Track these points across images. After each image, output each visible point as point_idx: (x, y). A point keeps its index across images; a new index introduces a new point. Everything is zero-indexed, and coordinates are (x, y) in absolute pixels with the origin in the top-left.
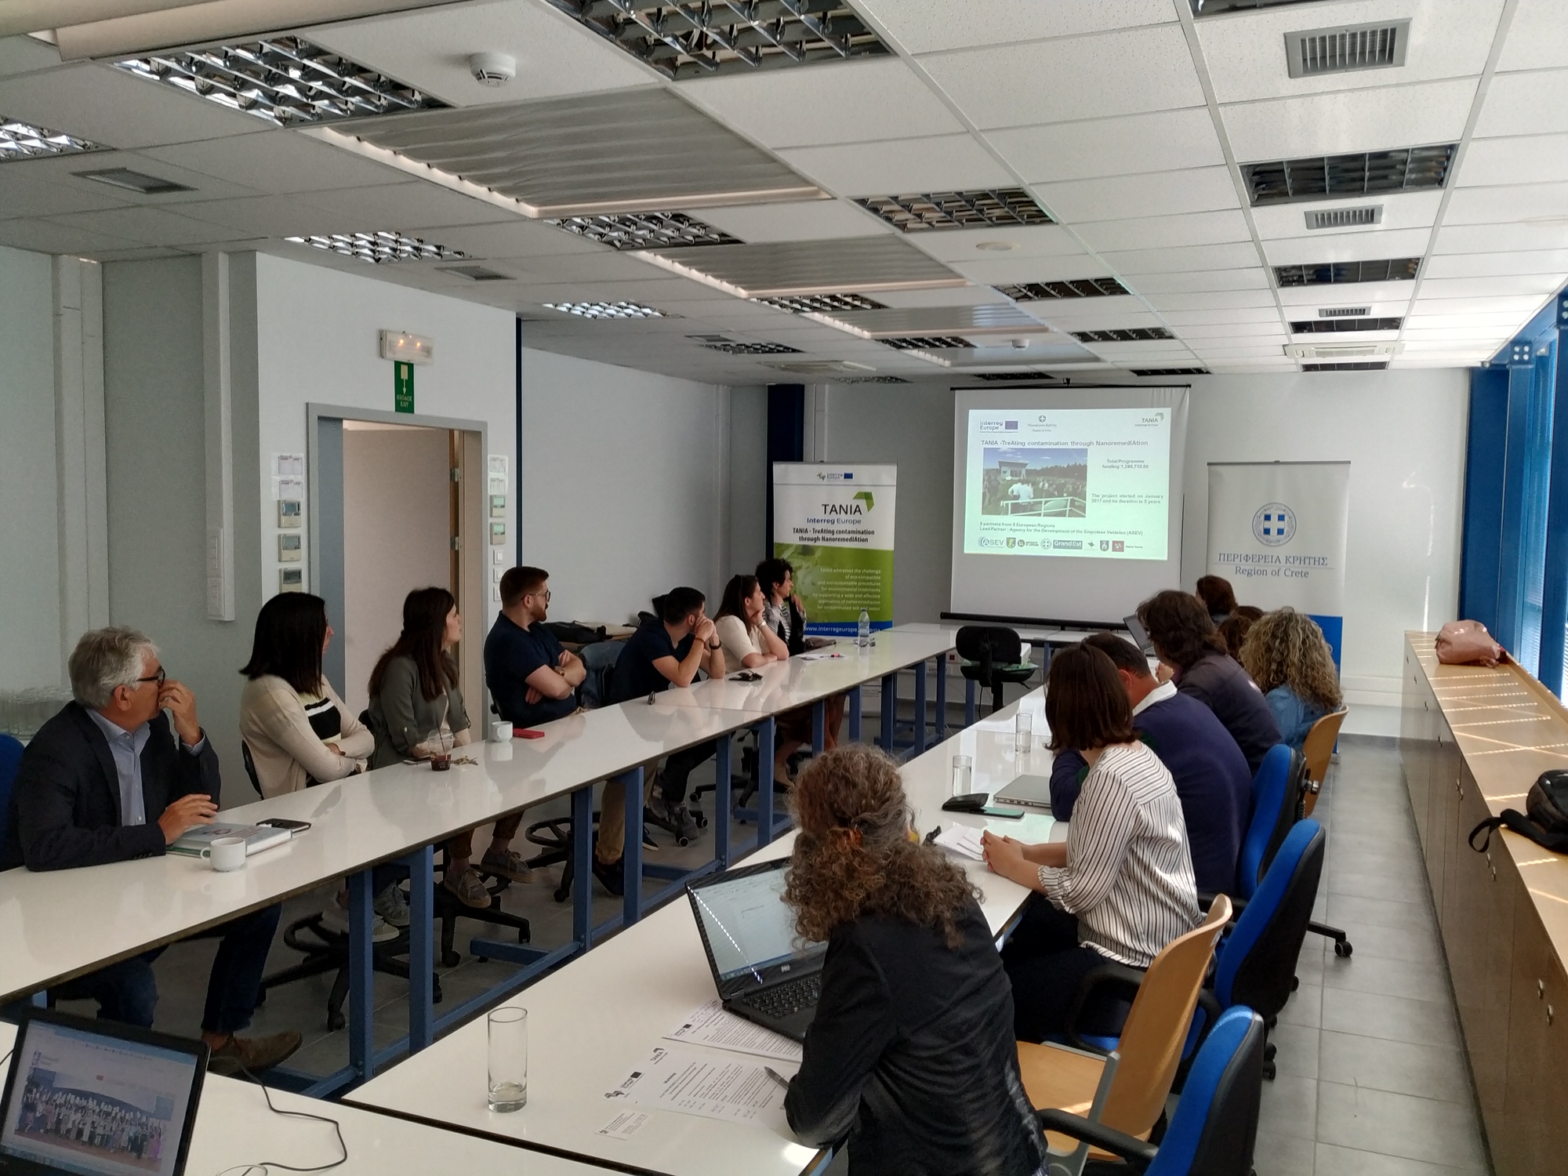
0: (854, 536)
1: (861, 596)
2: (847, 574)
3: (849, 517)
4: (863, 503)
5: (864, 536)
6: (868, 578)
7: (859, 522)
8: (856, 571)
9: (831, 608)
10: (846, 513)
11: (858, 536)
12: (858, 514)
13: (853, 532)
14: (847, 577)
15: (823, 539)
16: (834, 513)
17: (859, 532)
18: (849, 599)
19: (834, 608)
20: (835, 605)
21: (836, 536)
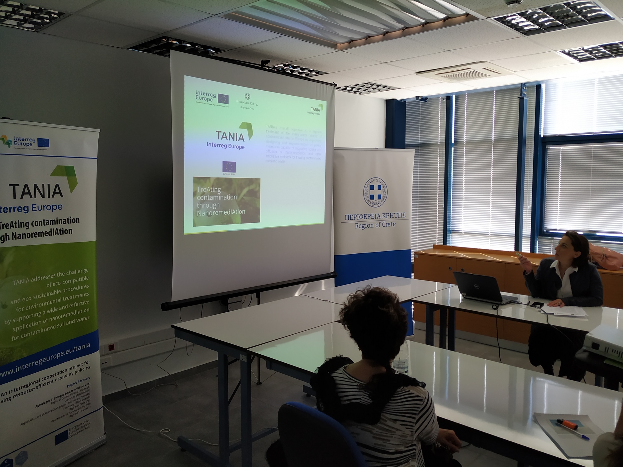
0: (54, 227)
1: (66, 307)
2: (48, 281)
3: (47, 201)
4: (63, 181)
5: (67, 227)
6: (74, 281)
7: (59, 207)
8: (59, 274)
9: (31, 334)
10: (43, 196)
11: (59, 226)
12: (57, 196)
13: (53, 222)
14: (49, 286)
15: (14, 236)
16: (26, 197)
17: (59, 221)
18: (52, 315)
19: (35, 333)
20: (35, 328)
21: (32, 230)
